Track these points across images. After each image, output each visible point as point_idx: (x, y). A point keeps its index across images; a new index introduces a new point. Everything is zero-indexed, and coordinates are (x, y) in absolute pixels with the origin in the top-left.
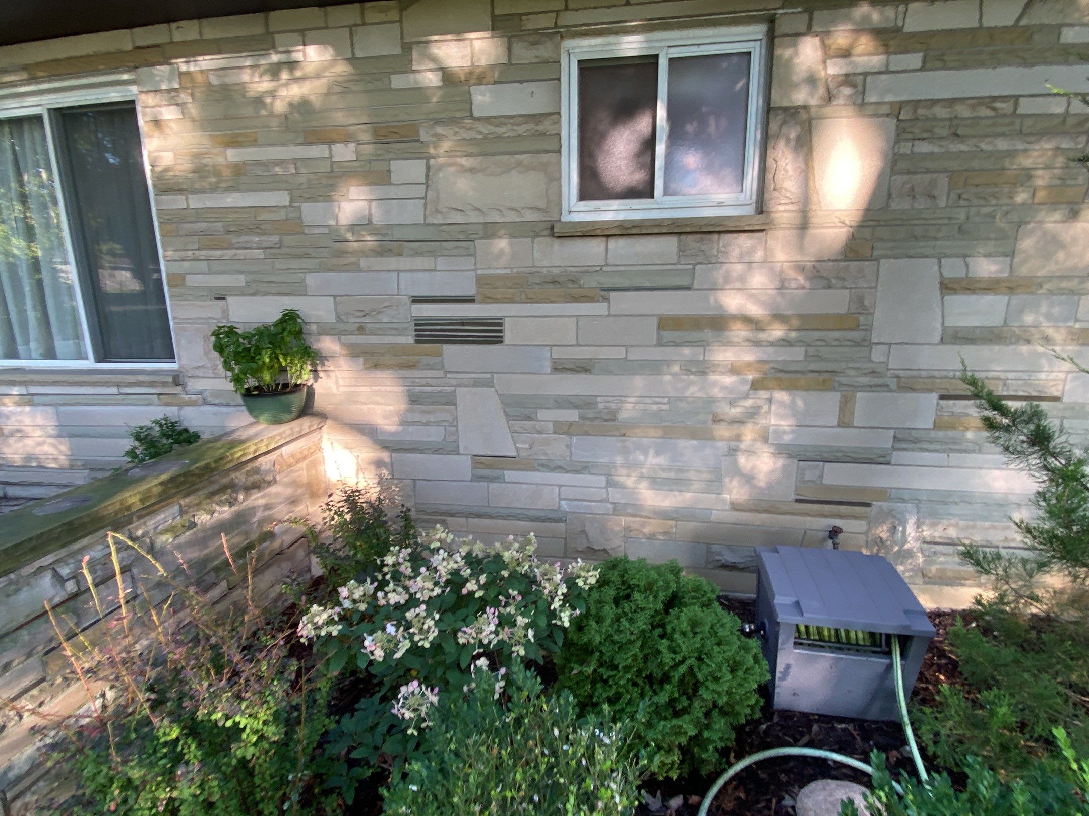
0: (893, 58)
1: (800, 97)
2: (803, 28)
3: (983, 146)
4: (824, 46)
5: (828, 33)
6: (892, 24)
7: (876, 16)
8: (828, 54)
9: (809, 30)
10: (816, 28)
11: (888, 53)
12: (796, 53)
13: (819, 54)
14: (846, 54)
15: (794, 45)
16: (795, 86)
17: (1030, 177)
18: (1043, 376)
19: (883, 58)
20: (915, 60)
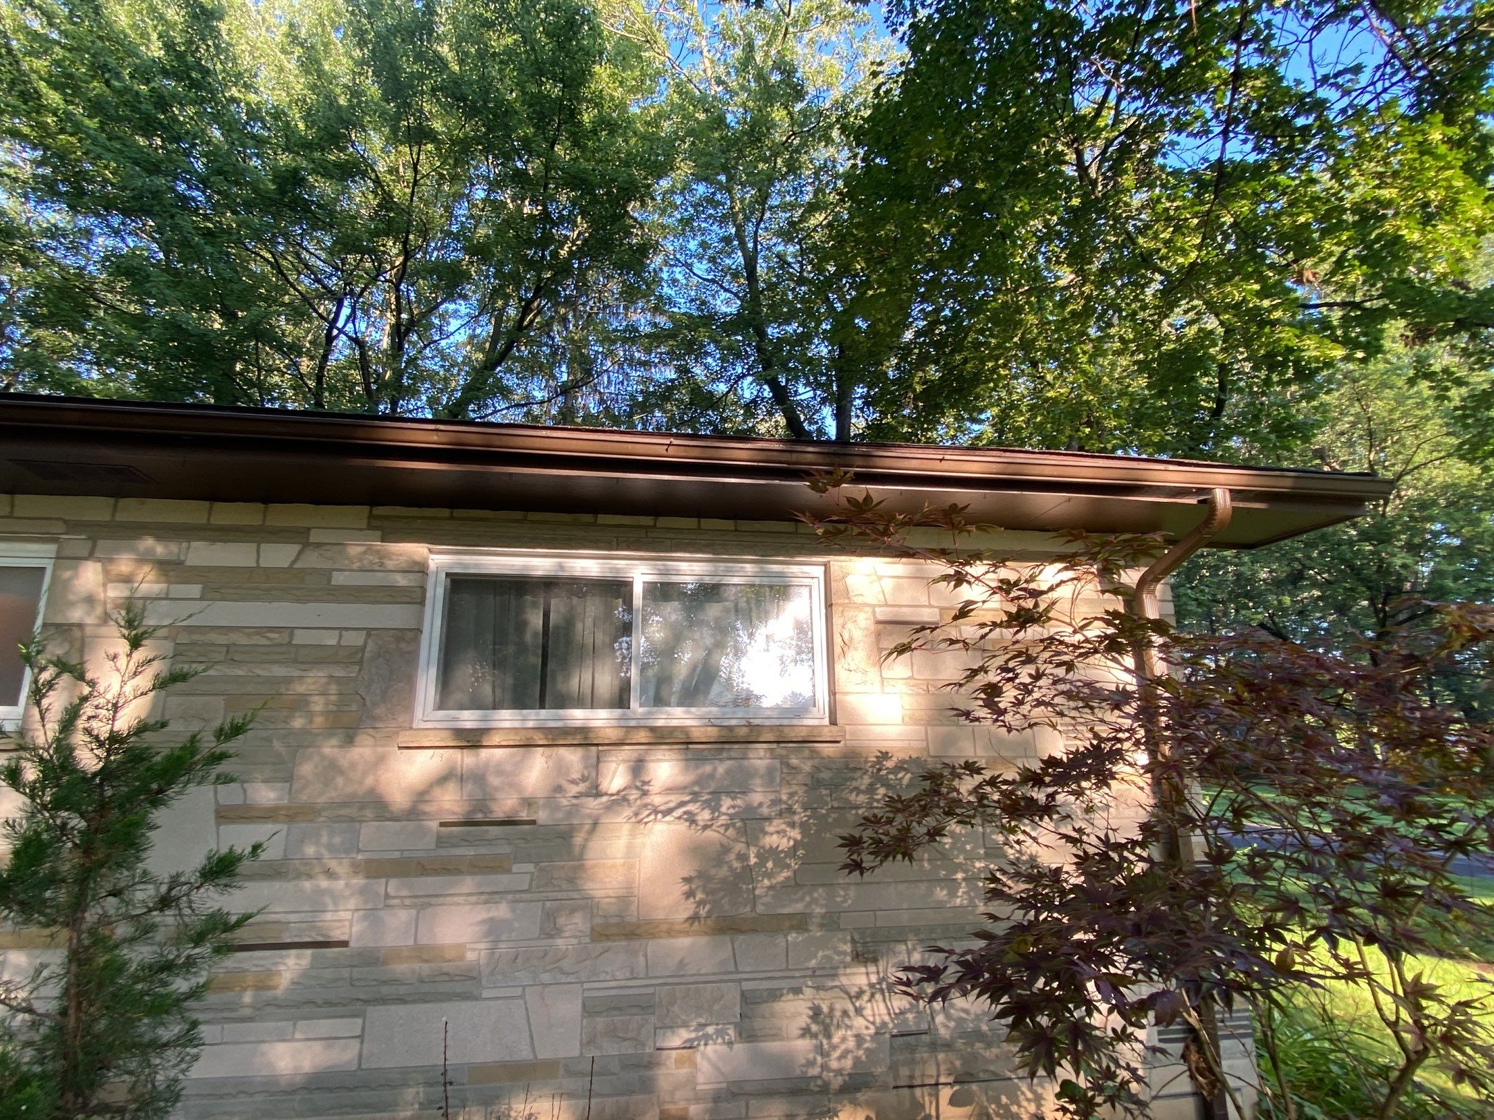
0: (172, 587)
1: (76, 614)
2: (86, 554)
3: (259, 672)
4: (106, 572)
5: (111, 560)
6: (174, 558)
7: (160, 550)
8: (109, 578)
9: (90, 556)
10: (97, 555)
11: (169, 582)
12: (76, 576)
13: (100, 578)
14: (127, 580)
15: (75, 568)
16: (72, 604)
17: (307, 703)
18: (328, 916)
19: (164, 586)
20: (195, 590)
